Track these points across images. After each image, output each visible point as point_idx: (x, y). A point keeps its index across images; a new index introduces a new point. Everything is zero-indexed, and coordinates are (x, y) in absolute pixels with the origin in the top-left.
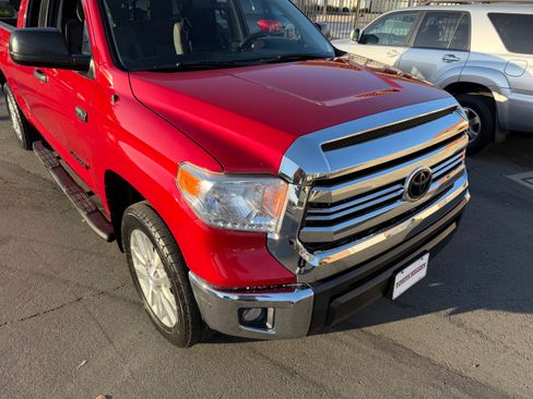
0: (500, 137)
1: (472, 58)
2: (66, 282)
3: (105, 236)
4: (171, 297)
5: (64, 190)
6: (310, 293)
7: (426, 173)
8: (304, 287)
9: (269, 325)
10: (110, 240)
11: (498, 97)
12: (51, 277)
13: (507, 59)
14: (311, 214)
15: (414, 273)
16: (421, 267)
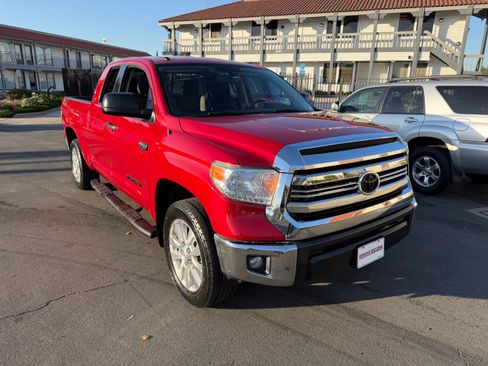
0: (456, 179)
1: (427, 119)
2: (116, 270)
3: (149, 234)
4: (199, 266)
5: (117, 208)
6: (294, 248)
7: (374, 176)
8: (291, 243)
9: (267, 272)
10: (152, 237)
11: (450, 147)
12: (106, 268)
13: (454, 118)
14: (294, 193)
15: (373, 251)
16: (379, 249)
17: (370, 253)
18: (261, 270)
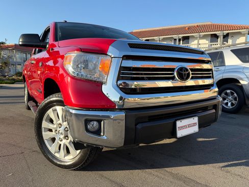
6: (123, 114)
7: (187, 70)
9: (102, 134)
11: (242, 82)
13: (243, 66)
14: (123, 74)
15: (190, 126)
16: (194, 124)
17: (187, 127)
18: (98, 132)
